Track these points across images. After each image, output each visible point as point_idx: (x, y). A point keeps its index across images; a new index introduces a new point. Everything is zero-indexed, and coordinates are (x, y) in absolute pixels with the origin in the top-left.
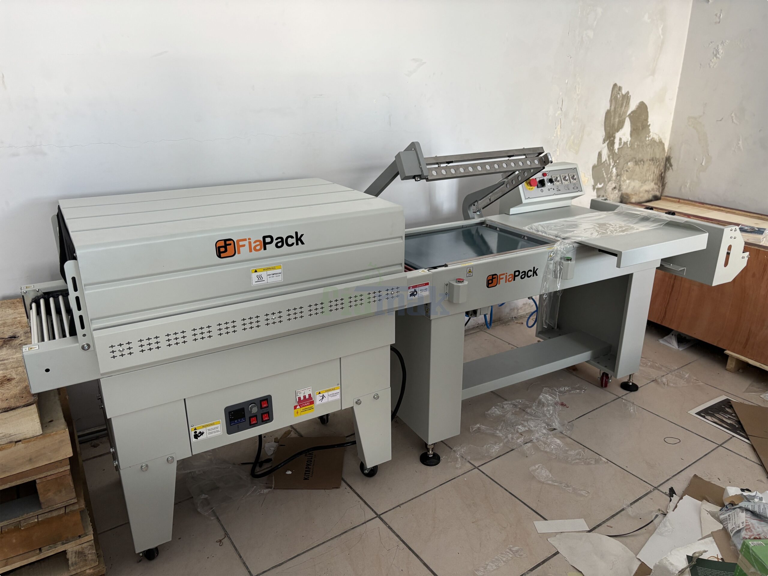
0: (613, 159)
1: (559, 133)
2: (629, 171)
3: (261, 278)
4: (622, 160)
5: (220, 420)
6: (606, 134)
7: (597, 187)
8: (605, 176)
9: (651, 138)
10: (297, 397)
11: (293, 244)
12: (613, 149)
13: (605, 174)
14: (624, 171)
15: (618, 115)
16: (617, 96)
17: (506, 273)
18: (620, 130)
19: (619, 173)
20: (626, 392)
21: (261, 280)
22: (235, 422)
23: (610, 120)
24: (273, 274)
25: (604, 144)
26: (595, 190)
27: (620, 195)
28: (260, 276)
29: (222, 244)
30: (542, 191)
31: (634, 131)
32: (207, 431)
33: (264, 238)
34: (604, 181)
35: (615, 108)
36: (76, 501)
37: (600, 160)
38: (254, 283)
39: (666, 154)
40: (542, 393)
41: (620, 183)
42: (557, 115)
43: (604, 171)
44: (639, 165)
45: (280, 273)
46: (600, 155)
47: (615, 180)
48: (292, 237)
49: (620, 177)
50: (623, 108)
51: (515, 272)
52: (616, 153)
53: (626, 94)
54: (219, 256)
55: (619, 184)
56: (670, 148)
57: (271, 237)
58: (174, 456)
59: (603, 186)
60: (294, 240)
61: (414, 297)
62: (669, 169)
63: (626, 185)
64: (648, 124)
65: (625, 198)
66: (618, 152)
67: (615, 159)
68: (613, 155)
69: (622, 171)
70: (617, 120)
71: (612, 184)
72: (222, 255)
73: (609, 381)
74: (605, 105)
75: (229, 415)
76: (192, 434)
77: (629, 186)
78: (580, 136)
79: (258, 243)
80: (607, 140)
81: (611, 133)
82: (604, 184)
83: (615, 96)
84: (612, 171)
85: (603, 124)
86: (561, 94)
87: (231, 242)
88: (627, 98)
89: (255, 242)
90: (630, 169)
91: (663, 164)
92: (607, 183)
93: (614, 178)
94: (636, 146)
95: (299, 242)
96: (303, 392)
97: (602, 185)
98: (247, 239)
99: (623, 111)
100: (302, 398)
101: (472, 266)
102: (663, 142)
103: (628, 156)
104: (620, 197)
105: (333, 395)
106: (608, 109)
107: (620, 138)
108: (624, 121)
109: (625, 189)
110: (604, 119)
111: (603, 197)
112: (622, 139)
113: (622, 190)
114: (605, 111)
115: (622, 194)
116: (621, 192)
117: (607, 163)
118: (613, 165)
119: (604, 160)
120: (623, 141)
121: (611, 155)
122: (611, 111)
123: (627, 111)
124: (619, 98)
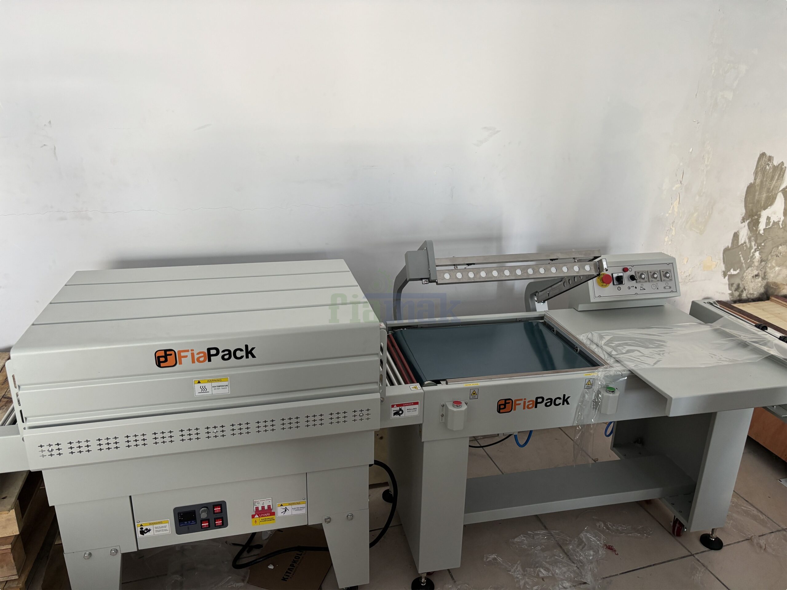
0: (756, 241)
1: (676, 210)
2: (780, 256)
3: (205, 390)
4: (769, 244)
5: (169, 520)
6: (746, 214)
7: (729, 273)
8: (743, 261)
10: (255, 507)
11: (242, 357)
12: (757, 230)
13: (742, 259)
14: (772, 256)
15: (765, 190)
16: (766, 167)
17: (525, 399)
18: (769, 207)
19: (765, 258)
20: (704, 548)
21: (205, 391)
22: (184, 524)
23: (754, 196)
24: (219, 386)
25: (744, 223)
26: (727, 277)
27: (764, 284)
28: (204, 387)
29: (162, 354)
30: (619, 289)
32: (154, 528)
33: (209, 350)
34: (741, 268)
35: (762, 182)
36: (17, 577)
37: (735, 242)
38: (197, 394)
40: (583, 532)
41: (766, 269)
42: (674, 189)
43: (741, 255)
45: (226, 386)
46: (736, 236)
47: (757, 267)
48: (241, 350)
49: (766, 263)
50: (774, 182)
51: (537, 398)
52: (761, 234)
53: (779, 165)
54: (159, 366)
55: (764, 270)
57: (217, 349)
58: (118, 548)
59: (738, 273)
60: (244, 353)
61: (398, 416)
63: (775, 272)
65: (772, 288)
66: (764, 233)
67: (758, 241)
68: (756, 236)
69: (770, 257)
70: (764, 195)
71: (752, 270)
72: (162, 365)
73: (684, 530)
74: (747, 178)
75: (179, 516)
76: (138, 530)
77: (779, 274)
78: (708, 214)
79: (202, 355)
80: (749, 219)
81: (754, 211)
82: (740, 270)
83: (762, 167)
84: (753, 255)
85: (744, 200)
86: (681, 164)
87: (172, 352)
88: (780, 170)
89: (198, 354)
90: (782, 254)
92: (745, 269)
93: (756, 264)
95: (250, 355)
96: (261, 503)
97: (738, 271)
98: (190, 350)
99: (774, 185)
100: (260, 509)
101: (478, 388)
103: (779, 238)
104: (764, 287)
105: (298, 509)
106: (751, 183)
107: (768, 217)
108: (775, 196)
109: (773, 277)
110: (744, 195)
111: (738, 286)
112: (771, 218)
113: (768, 279)
114: (747, 184)
115: (767, 283)
116: (766, 280)
117: (746, 246)
118: (756, 249)
119: (743, 242)
120: (772, 221)
121: (753, 237)
122: (756, 184)
123: (780, 185)
124: (769, 170)
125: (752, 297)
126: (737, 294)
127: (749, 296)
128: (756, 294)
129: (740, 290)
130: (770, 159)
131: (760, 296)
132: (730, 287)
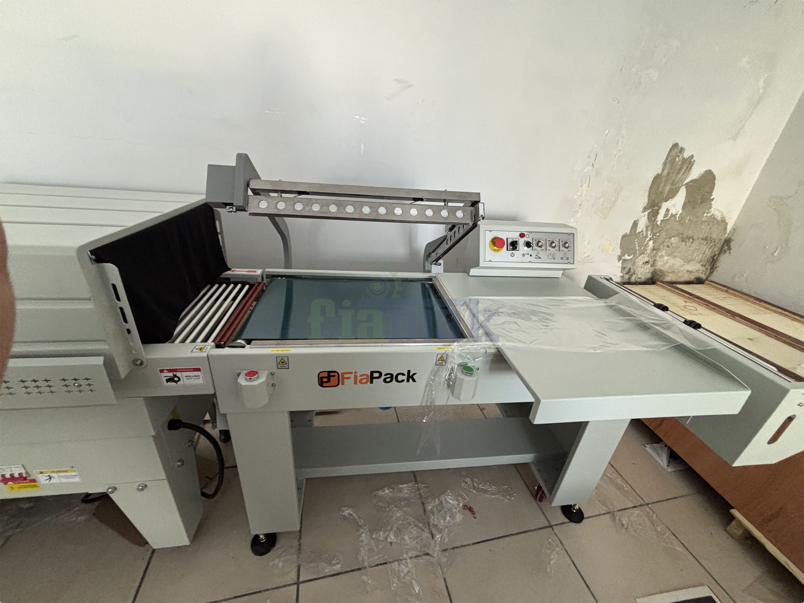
0: (652, 231)
1: (585, 193)
2: (671, 247)
4: (664, 234)
6: (648, 203)
7: (623, 258)
8: (638, 248)
9: (711, 214)
12: (655, 221)
13: (637, 246)
14: (663, 246)
15: (670, 182)
16: (675, 159)
17: (355, 372)
18: (670, 200)
19: (656, 247)
20: (565, 520)
23: (658, 187)
25: (644, 213)
26: (621, 261)
27: (652, 271)
30: (512, 255)
31: (689, 204)
34: (634, 254)
35: (669, 174)
37: (634, 229)
39: (726, 235)
41: (656, 257)
42: (585, 171)
43: (636, 243)
44: (686, 242)
46: (635, 224)
47: (649, 254)
49: (657, 252)
50: (680, 175)
51: (372, 373)
52: (658, 225)
53: (689, 157)
55: (654, 258)
56: (734, 229)
59: (631, 259)
61: (174, 383)
62: (725, 252)
63: (663, 261)
64: (712, 198)
65: (658, 274)
66: (661, 224)
67: (654, 231)
68: (653, 226)
69: (661, 247)
70: (668, 188)
71: (644, 257)
74: (656, 168)
77: (666, 263)
78: (613, 200)
80: (650, 209)
81: (656, 201)
82: (633, 256)
83: (672, 158)
84: (648, 243)
85: (648, 190)
86: (596, 146)
88: (689, 163)
90: (673, 245)
91: (719, 246)
92: (638, 256)
93: (649, 252)
94: (687, 221)
97: (631, 257)
99: (680, 178)
100: (8, 476)
102: (727, 221)
103: (673, 230)
104: (652, 273)
105: (68, 477)
106: (658, 173)
107: (667, 209)
108: (678, 189)
109: (661, 265)
110: (650, 184)
111: (630, 269)
112: (670, 210)
113: (656, 266)
114: (655, 174)
115: (655, 270)
116: (655, 267)
117: (643, 234)
118: (651, 238)
119: (640, 231)
120: (670, 213)
121: (650, 226)
122: (662, 176)
123: (685, 179)
124: (678, 162)
125: (639, 281)
126: (627, 277)
127: (637, 280)
128: (643, 279)
129: (631, 273)
130: (682, 150)
131: (647, 280)
132: (622, 270)
